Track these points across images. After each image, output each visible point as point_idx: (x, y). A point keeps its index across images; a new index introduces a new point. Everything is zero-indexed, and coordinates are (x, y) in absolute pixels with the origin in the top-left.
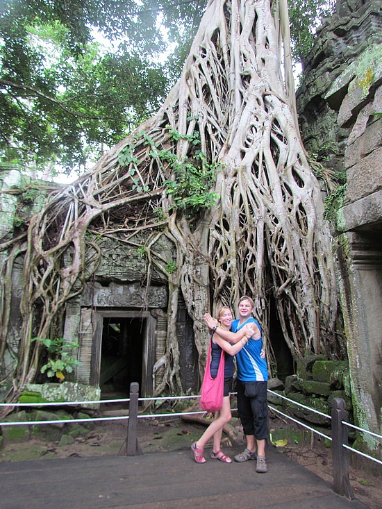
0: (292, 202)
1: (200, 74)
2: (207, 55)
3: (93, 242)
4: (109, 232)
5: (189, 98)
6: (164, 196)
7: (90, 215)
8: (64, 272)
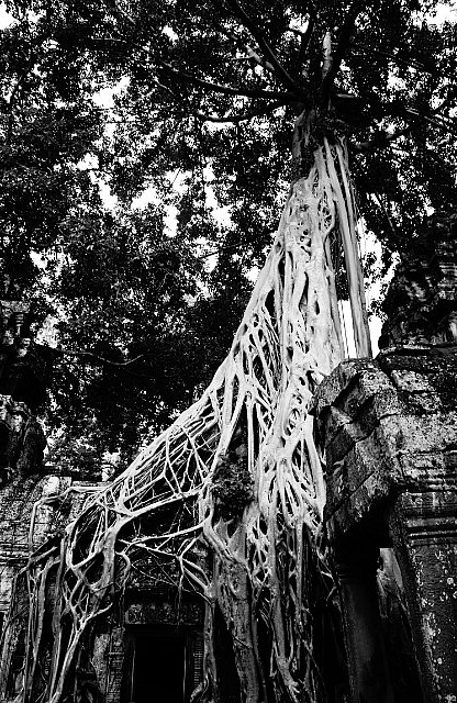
2: (259, 323)
3: (123, 553)
4: (140, 541)
5: (236, 377)
6: (201, 496)
7: (120, 523)
8: (93, 586)
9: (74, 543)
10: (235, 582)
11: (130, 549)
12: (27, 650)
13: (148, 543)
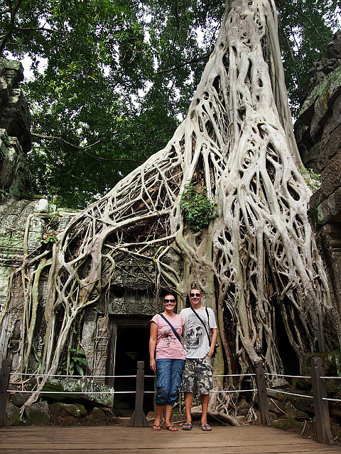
0: (289, 214)
1: (203, 113)
2: (210, 97)
3: (108, 256)
4: (122, 246)
5: (194, 133)
6: (172, 214)
7: (106, 231)
8: (83, 282)
9: (65, 246)
10: (203, 280)
11: (114, 252)
12: (22, 336)
13: (130, 248)
